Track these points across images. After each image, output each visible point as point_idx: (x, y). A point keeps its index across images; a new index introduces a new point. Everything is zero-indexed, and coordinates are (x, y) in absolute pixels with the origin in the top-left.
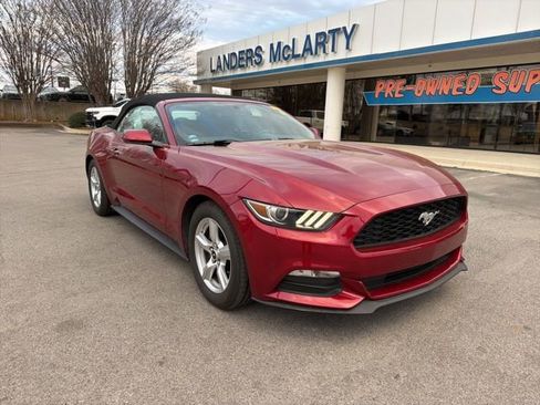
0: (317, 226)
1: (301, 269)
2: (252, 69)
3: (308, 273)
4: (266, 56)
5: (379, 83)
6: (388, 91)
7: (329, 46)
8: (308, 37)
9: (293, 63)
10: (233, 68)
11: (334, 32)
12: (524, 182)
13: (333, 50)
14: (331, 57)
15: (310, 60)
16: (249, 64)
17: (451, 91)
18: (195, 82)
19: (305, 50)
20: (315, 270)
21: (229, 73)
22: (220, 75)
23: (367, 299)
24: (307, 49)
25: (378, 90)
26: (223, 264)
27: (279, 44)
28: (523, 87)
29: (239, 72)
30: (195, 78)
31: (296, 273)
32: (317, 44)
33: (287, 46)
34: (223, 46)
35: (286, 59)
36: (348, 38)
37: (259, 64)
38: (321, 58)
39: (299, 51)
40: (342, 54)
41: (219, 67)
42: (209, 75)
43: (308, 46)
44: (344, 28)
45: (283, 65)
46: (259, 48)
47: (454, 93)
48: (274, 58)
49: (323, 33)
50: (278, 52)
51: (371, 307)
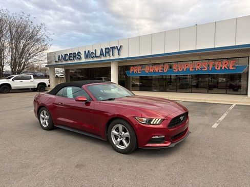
0: (157, 123)
1: (155, 136)
2: (76, 61)
3: (157, 137)
4: (83, 56)
5: (131, 68)
6: (135, 71)
7: (111, 53)
8: (102, 49)
9: (95, 59)
10: (66, 60)
11: (113, 48)
12: (191, 104)
13: (113, 55)
14: (112, 58)
15: (103, 58)
16: (75, 59)
17: (158, 71)
18: (46, 66)
19: (101, 54)
20: (158, 136)
21: (64, 62)
22: (60, 63)
23: (172, 143)
24: (102, 54)
25: (131, 70)
26: (124, 138)
27: (89, 51)
28: (183, 69)
29: (69, 62)
30: (47, 65)
31: (154, 137)
32: (106, 52)
33: (92, 53)
34: (61, 51)
35: (92, 58)
36: (119, 50)
37: (80, 59)
38: (108, 58)
39: (98, 54)
40: (116, 57)
41: (59, 59)
42: (54, 63)
43: (102, 53)
44: (117, 47)
45: (91, 60)
46: (79, 52)
47: (160, 71)
48: (86, 57)
49: (108, 48)
50: (88, 55)
51: (173, 145)
